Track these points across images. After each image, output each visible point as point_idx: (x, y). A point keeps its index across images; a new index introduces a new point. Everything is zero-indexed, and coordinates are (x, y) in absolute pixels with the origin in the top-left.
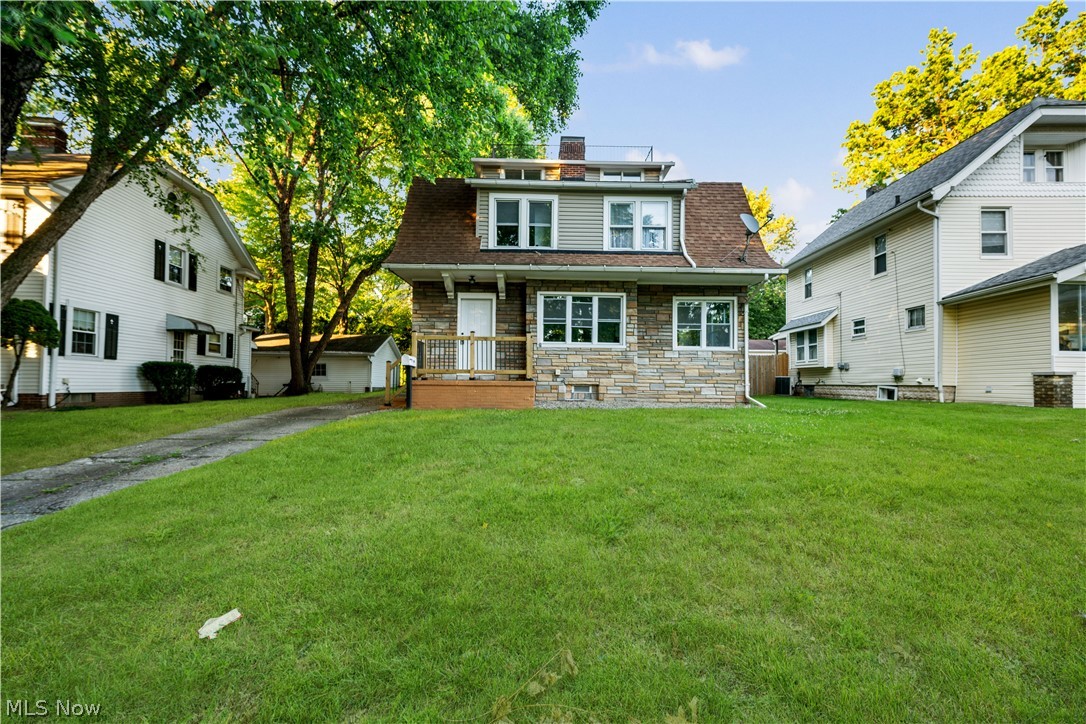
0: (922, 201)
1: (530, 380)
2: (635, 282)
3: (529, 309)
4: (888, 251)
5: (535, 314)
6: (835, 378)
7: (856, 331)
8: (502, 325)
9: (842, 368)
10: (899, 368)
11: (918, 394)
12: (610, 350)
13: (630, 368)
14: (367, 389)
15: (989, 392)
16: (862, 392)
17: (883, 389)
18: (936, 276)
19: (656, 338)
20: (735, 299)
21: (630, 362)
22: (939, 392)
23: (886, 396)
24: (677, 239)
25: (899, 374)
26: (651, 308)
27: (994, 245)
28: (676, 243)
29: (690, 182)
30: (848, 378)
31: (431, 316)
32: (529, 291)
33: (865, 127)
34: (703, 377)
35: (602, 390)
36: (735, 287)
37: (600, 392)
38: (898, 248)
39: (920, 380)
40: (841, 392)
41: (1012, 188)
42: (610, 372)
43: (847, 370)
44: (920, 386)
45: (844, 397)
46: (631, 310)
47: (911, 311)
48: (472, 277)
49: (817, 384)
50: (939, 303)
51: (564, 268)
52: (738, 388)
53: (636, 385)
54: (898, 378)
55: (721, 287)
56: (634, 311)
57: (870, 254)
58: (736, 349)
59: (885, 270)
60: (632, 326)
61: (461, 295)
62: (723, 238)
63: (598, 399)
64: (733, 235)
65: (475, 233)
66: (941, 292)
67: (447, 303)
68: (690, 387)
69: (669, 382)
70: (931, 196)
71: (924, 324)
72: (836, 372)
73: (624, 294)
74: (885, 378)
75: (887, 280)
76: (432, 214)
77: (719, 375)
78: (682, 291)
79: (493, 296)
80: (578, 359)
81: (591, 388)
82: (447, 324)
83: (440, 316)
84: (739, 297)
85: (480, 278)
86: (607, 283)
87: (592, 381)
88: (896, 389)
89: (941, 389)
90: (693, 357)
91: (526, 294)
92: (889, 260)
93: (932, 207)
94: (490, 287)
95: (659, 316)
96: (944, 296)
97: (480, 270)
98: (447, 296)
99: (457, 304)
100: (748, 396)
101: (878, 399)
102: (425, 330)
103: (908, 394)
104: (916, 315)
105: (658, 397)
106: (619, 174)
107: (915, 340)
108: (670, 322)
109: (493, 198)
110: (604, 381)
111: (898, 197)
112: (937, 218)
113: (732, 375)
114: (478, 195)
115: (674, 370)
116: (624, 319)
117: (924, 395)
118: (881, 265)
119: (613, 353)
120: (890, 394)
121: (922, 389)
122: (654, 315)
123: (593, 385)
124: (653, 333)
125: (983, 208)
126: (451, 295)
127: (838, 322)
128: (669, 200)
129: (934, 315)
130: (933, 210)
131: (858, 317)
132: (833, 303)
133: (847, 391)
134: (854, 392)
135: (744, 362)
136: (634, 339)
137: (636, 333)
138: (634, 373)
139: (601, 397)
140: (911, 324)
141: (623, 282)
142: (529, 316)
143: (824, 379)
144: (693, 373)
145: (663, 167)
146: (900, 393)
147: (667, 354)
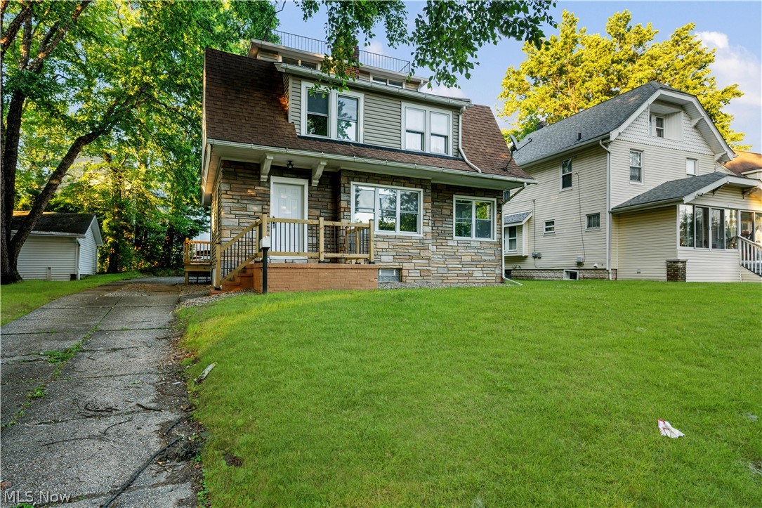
0: (603, 140)
1: (374, 263)
2: (430, 180)
3: (343, 197)
4: (573, 171)
5: (349, 202)
6: (530, 264)
7: (547, 229)
8: (314, 211)
9: (535, 257)
10: (581, 256)
11: (594, 275)
12: (410, 238)
13: (426, 253)
14: (73, 277)
15: (639, 273)
16: (551, 274)
17: (567, 272)
18: (608, 193)
19: (441, 229)
20: (495, 200)
21: (426, 248)
22: (609, 273)
23: (569, 277)
24: (456, 147)
25: (581, 261)
26: (437, 204)
27: (636, 175)
28: (456, 151)
29: (468, 101)
30: (540, 264)
31: (242, 198)
32: (343, 180)
33: (519, 74)
34: (475, 263)
35: (405, 273)
36: (495, 191)
37: (404, 275)
38: (580, 170)
39: (596, 265)
40: (534, 274)
41: (644, 138)
42: (411, 258)
43: (539, 258)
44: (596, 269)
45: (536, 278)
46: (427, 204)
47: (590, 217)
48: (290, 162)
49: (514, 269)
50: (609, 212)
51: (383, 163)
52: (498, 271)
53: (430, 268)
54: (580, 264)
55: (486, 189)
56: (429, 205)
57: (558, 174)
58: (495, 240)
59: (571, 185)
60: (427, 218)
61: (273, 179)
62: (487, 151)
63: (401, 281)
64: (493, 149)
65: (287, 119)
66: (611, 205)
67: (260, 186)
68: (465, 270)
69: (451, 266)
70: (609, 138)
71: (599, 225)
72: (530, 260)
73: (422, 190)
74: (570, 264)
75: (571, 194)
76: (238, 92)
77: (485, 261)
78: (460, 191)
79: (305, 182)
80: (385, 245)
81: (395, 271)
82: (260, 207)
83: (251, 199)
84: (498, 199)
85: (299, 163)
86: (408, 179)
87: (397, 265)
88: (578, 271)
89: (610, 271)
90: (468, 246)
91: (340, 184)
92: (574, 179)
93: (606, 145)
94: (305, 173)
95: (443, 210)
96: (612, 207)
97: (300, 156)
98: (259, 178)
99: (269, 187)
100: (504, 277)
101: (564, 279)
102: (237, 212)
103: (587, 275)
104: (593, 220)
105: (443, 278)
106: (386, 81)
107: (592, 237)
108: (451, 216)
109: (306, 86)
110: (406, 265)
111: (580, 134)
112: (609, 153)
113: (493, 261)
114: (291, 82)
115: (454, 256)
116: (421, 212)
117: (599, 275)
118: (567, 182)
119: (413, 241)
120: (573, 275)
121: (596, 271)
122: (440, 209)
123: (396, 269)
124: (439, 225)
125: (631, 149)
126: (264, 178)
127: (532, 222)
128: (450, 113)
129: (606, 220)
130: (607, 146)
131: (549, 219)
132: (528, 208)
133: (539, 274)
134: (545, 274)
135: (501, 250)
136: (428, 229)
137: (430, 225)
138: (429, 259)
139: (404, 279)
140: (589, 226)
141: (421, 179)
142: (343, 204)
143: (520, 265)
144: (467, 259)
145: (422, 82)
146: (581, 275)
147: (450, 243)
